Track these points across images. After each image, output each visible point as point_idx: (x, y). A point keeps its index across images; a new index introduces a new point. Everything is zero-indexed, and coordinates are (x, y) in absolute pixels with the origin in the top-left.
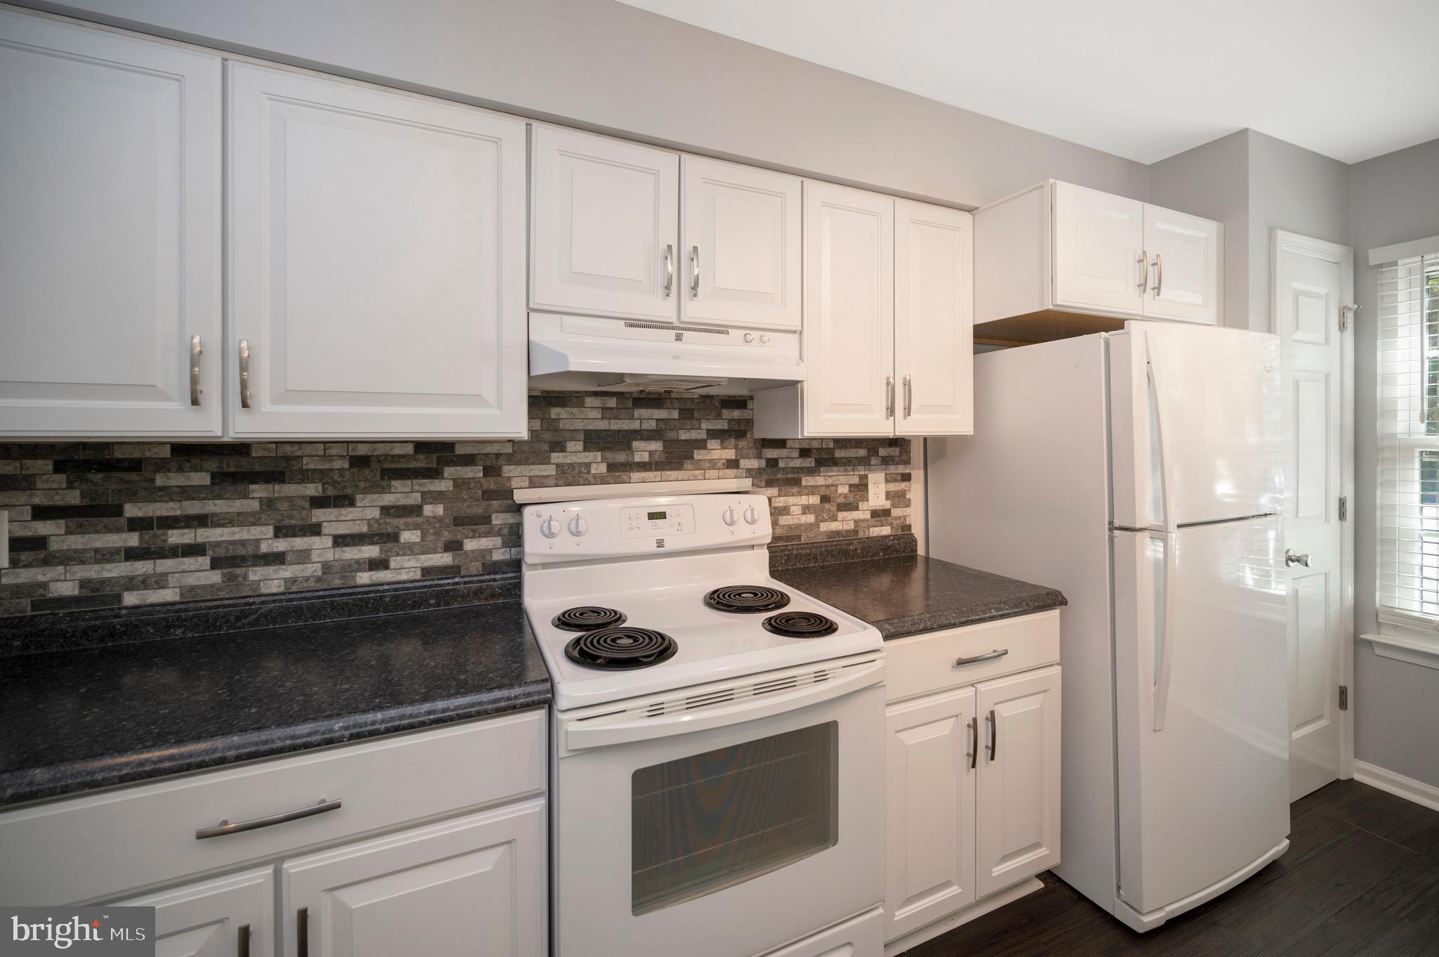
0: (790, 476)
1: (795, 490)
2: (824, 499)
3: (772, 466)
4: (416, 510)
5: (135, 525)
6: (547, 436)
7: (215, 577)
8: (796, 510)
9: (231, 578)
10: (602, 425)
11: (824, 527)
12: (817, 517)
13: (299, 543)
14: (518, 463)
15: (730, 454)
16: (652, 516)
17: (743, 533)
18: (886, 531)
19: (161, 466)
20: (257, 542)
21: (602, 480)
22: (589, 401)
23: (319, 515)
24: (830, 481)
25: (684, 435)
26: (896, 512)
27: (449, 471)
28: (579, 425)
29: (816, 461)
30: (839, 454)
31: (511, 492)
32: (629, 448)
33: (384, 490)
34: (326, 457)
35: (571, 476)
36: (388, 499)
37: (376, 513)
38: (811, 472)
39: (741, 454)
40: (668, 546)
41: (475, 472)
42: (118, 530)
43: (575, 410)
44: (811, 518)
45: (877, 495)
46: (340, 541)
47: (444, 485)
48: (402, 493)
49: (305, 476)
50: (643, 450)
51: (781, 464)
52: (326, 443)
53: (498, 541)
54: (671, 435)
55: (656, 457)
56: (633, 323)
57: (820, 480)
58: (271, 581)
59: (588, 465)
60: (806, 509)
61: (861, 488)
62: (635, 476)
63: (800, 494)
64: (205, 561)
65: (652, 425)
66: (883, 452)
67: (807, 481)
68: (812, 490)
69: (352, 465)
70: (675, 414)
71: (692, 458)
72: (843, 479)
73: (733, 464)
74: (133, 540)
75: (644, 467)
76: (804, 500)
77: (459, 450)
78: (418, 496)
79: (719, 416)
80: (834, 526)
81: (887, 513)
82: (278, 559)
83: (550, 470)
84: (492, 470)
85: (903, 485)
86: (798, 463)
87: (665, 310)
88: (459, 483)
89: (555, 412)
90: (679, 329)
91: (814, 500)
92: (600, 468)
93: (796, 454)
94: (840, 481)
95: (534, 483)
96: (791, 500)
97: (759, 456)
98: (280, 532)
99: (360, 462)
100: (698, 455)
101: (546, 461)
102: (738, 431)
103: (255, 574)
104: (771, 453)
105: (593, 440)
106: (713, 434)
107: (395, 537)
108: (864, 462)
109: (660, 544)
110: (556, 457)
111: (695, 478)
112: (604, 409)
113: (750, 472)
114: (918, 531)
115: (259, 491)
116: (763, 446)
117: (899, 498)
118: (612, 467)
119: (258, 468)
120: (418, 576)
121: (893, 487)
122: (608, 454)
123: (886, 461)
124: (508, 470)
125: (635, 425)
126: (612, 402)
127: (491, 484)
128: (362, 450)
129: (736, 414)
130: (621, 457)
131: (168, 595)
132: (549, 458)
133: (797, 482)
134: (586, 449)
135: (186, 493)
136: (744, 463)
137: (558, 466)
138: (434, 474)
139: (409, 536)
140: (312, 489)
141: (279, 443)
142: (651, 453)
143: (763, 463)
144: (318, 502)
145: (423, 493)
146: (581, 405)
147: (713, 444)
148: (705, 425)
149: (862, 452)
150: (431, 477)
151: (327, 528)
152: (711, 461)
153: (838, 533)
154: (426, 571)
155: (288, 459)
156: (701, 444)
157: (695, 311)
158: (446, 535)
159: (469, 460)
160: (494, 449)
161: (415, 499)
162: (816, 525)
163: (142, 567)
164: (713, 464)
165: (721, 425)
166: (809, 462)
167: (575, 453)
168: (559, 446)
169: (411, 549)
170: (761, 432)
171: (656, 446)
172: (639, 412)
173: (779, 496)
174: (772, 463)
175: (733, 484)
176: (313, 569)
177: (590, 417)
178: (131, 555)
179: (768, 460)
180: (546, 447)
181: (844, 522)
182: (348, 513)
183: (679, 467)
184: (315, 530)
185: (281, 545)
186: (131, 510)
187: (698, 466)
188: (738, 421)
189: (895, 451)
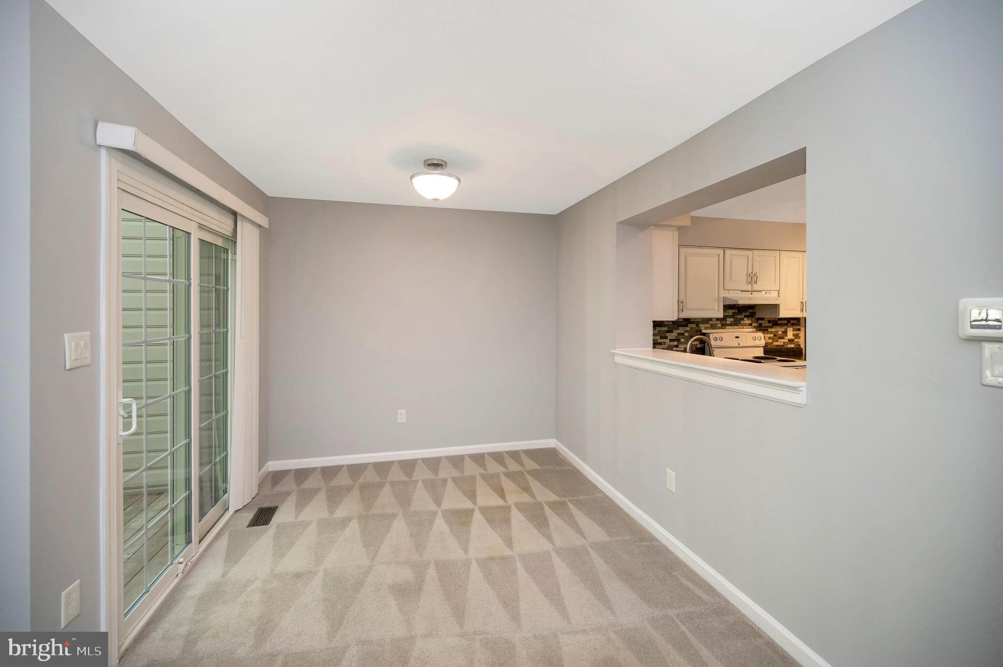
0: (765, 328)
1: (767, 332)
2: (775, 335)
4: (683, 334)
8: (767, 338)
11: (774, 343)
13: (664, 340)
15: (750, 322)
16: (736, 337)
17: (758, 343)
18: (793, 346)
20: (657, 340)
21: (720, 328)
23: (668, 334)
24: (776, 330)
25: (738, 317)
26: (795, 340)
27: (689, 325)
30: (779, 322)
31: (701, 330)
32: (726, 320)
33: (678, 329)
35: (713, 327)
36: (679, 331)
37: (676, 335)
38: (771, 327)
39: (752, 322)
40: (741, 345)
41: (694, 326)
44: (771, 341)
45: (790, 334)
46: (671, 340)
47: (688, 329)
48: (681, 330)
49: (665, 326)
51: (763, 325)
53: (699, 342)
56: (742, 291)
57: (773, 330)
60: (770, 338)
61: (785, 332)
62: (727, 327)
63: (768, 334)
65: (731, 314)
66: (792, 322)
67: (770, 330)
68: (771, 333)
69: (672, 323)
70: (737, 311)
72: (780, 329)
73: (750, 325)
75: (729, 325)
76: (769, 335)
77: (691, 321)
78: (684, 331)
79: (747, 311)
80: (777, 343)
81: (793, 340)
82: (660, 344)
83: (709, 326)
84: (697, 325)
85: (798, 332)
86: (767, 325)
87: (749, 288)
88: (691, 328)
90: (752, 292)
91: (772, 335)
92: (719, 325)
93: (767, 322)
94: (780, 330)
95: (705, 329)
97: (757, 323)
98: (661, 338)
100: (742, 322)
102: (751, 316)
104: (760, 322)
106: (746, 316)
107: (679, 340)
108: (786, 325)
109: (739, 344)
110: (710, 322)
111: (741, 328)
113: (755, 327)
114: (802, 346)
116: (758, 320)
117: (797, 336)
118: (722, 325)
121: (795, 332)
122: (721, 322)
123: (793, 325)
124: (701, 325)
125: (728, 314)
127: (697, 329)
129: (751, 311)
130: (724, 322)
133: (767, 330)
134: (717, 320)
136: (753, 324)
138: (687, 326)
139: (682, 340)
140: (666, 329)
142: (731, 321)
143: (758, 325)
144: (667, 332)
147: (746, 319)
148: (744, 314)
149: (786, 322)
152: (745, 323)
153: (778, 346)
156: (743, 319)
157: (756, 287)
159: (693, 323)
160: (698, 320)
162: (772, 343)
164: (745, 325)
165: (747, 314)
166: (771, 325)
167: (714, 321)
168: (711, 320)
169: (682, 343)
170: (757, 316)
172: (728, 311)
174: (760, 325)
175: (751, 330)
179: (760, 324)
181: (780, 342)
182: (672, 334)
183: (737, 325)
184: (666, 338)
185: (661, 341)
187: (742, 325)
188: (752, 313)
189: (796, 322)
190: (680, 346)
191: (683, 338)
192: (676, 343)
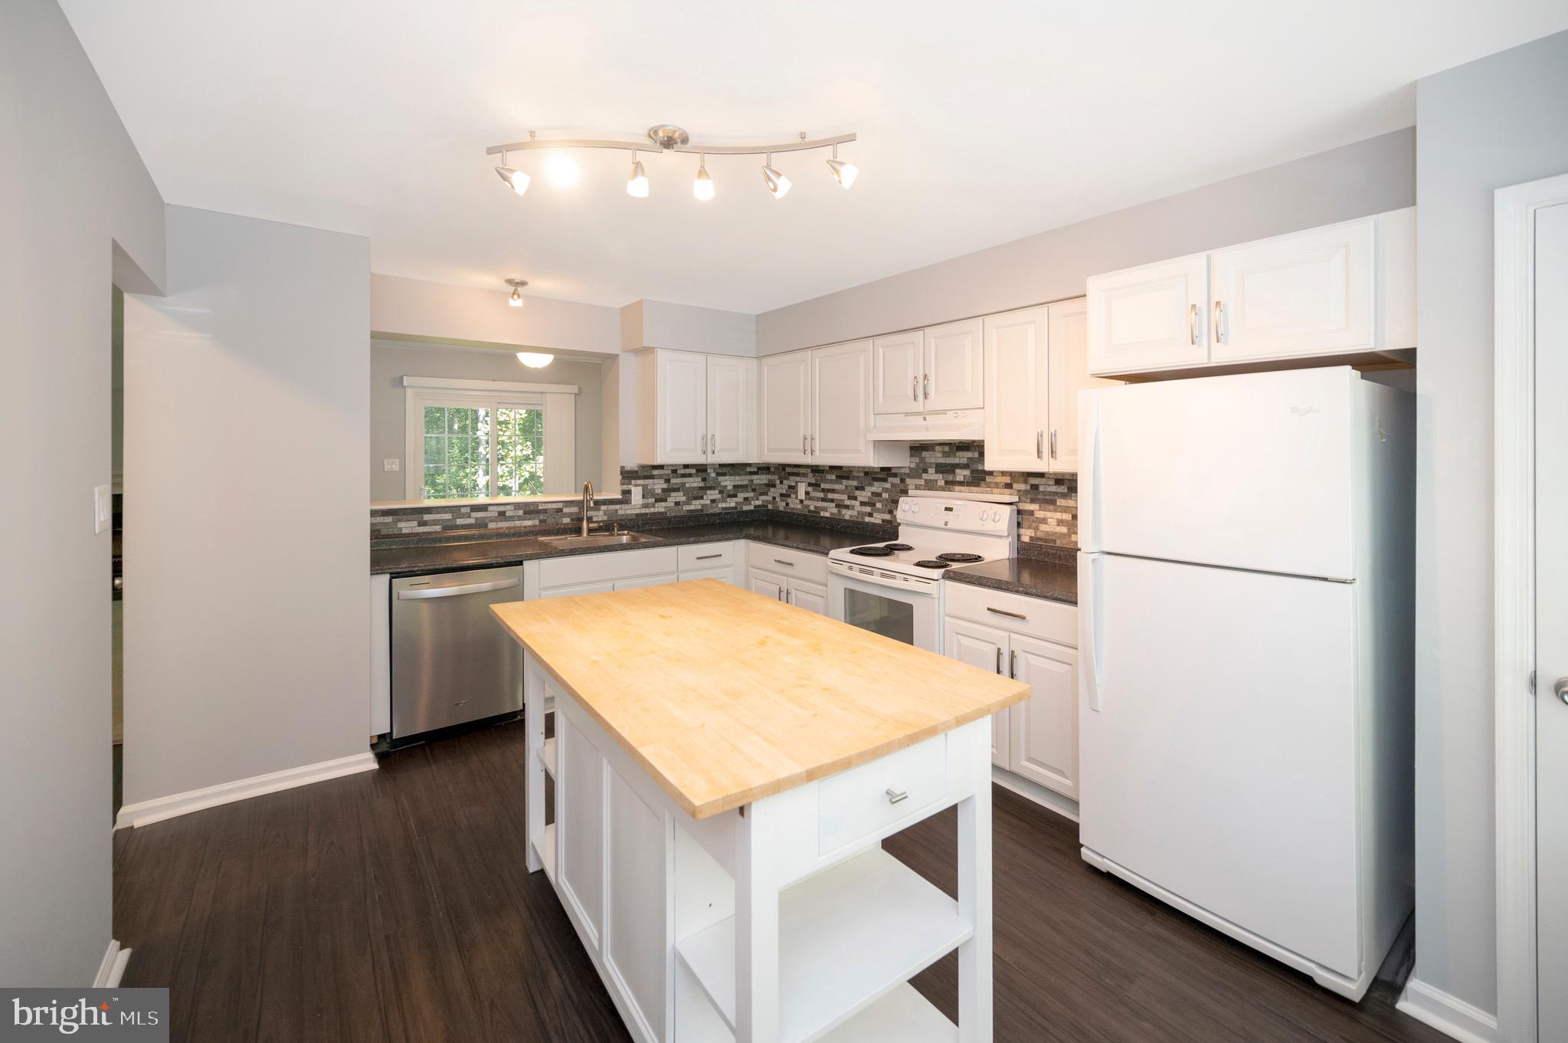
0: (1047, 497)
1: (1051, 507)
3: (1034, 489)
5: (823, 490)
6: (921, 466)
7: (835, 511)
8: (1052, 522)
9: (839, 511)
10: (942, 460)
12: (1069, 529)
13: (853, 502)
14: (911, 478)
15: (1007, 479)
16: (947, 510)
19: (827, 472)
20: (844, 500)
21: (942, 489)
22: (938, 448)
23: (857, 493)
27: (890, 479)
28: (933, 460)
29: (1068, 488)
31: (908, 491)
32: (954, 472)
33: (872, 485)
34: (859, 472)
35: (930, 486)
36: (873, 489)
37: (870, 494)
38: (1061, 496)
39: (1014, 480)
40: (950, 526)
41: (897, 481)
42: (819, 491)
43: (931, 453)
44: (1064, 530)
46: (863, 504)
47: (888, 485)
48: (877, 487)
49: (854, 479)
50: (961, 474)
51: (1041, 489)
52: (859, 467)
54: (974, 467)
55: (967, 480)
58: (847, 514)
59: (936, 481)
60: (1060, 522)
62: (957, 488)
63: (1055, 511)
64: (833, 505)
65: (964, 461)
67: (1058, 502)
69: (865, 475)
71: (985, 480)
73: (1009, 486)
74: (821, 495)
75: (961, 484)
76: (1058, 515)
77: (893, 471)
78: (881, 489)
82: (847, 507)
83: (922, 482)
84: (902, 480)
86: (1054, 489)
88: (893, 485)
89: (924, 454)
92: (941, 483)
93: (1052, 482)
95: (917, 487)
96: (1048, 514)
97: (1026, 482)
98: (850, 498)
99: (866, 474)
100: (988, 479)
101: (920, 477)
103: (844, 511)
104: (1033, 481)
105: (941, 468)
107: (874, 505)
109: (946, 524)
110: (925, 476)
111: (989, 493)
112: (944, 453)
113: (1019, 492)
115: (845, 482)
116: (1028, 476)
118: (947, 483)
119: (845, 474)
120: (880, 522)
122: (945, 476)
124: (908, 481)
125: (957, 461)
126: (947, 449)
127: (902, 486)
128: (867, 470)
130: (950, 478)
131: (827, 514)
132: (922, 476)
133: (1053, 502)
134: (936, 472)
135: (831, 481)
136: (1015, 486)
137: (926, 480)
138: (885, 480)
139: (879, 505)
140: (855, 483)
141: (849, 467)
142: (964, 476)
143: (1029, 487)
144: (857, 488)
145: (883, 488)
146: (934, 450)
150: (883, 481)
151: (859, 499)
152: (996, 483)
154: (883, 520)
155: (851, 471)
158: (889, 507)
159: (895, 475)
160: (903, 471)
161: (880, 490)
163: (824, 504)
164: (997, 485)
167: (932, 475)
168: (925, 471)
169: (878, 511)
171: (967, 472)
172: (960, 454)
173: (1040, 510)
174: (1035, 487)
175: (1007, 499)
176: (855, 513)
177: (936, 457)
178: (824, 500)
179: (1032, 485)
180: (921, 471)
182: (863, 493)
183: (978, 485)
184: (855, 498)
185: (848, 502)
186: (823, 486)
187: (988, 485)
190: (875, 515)
191: (880, 502)
192: (868, 509)
